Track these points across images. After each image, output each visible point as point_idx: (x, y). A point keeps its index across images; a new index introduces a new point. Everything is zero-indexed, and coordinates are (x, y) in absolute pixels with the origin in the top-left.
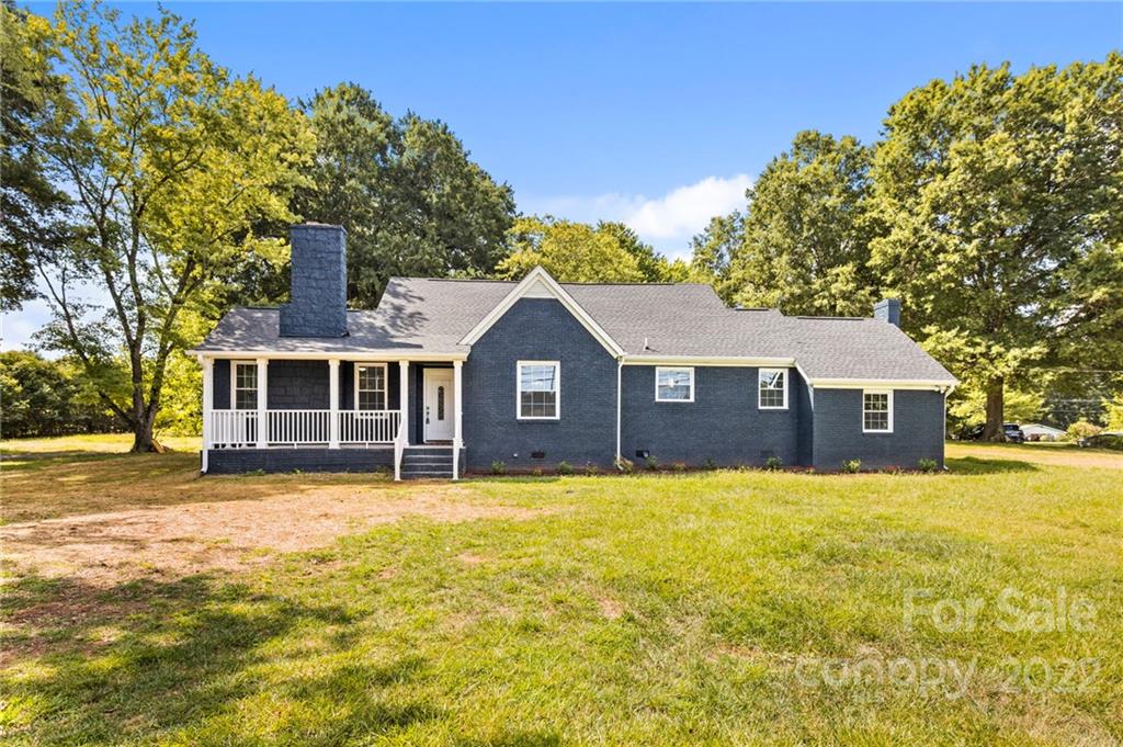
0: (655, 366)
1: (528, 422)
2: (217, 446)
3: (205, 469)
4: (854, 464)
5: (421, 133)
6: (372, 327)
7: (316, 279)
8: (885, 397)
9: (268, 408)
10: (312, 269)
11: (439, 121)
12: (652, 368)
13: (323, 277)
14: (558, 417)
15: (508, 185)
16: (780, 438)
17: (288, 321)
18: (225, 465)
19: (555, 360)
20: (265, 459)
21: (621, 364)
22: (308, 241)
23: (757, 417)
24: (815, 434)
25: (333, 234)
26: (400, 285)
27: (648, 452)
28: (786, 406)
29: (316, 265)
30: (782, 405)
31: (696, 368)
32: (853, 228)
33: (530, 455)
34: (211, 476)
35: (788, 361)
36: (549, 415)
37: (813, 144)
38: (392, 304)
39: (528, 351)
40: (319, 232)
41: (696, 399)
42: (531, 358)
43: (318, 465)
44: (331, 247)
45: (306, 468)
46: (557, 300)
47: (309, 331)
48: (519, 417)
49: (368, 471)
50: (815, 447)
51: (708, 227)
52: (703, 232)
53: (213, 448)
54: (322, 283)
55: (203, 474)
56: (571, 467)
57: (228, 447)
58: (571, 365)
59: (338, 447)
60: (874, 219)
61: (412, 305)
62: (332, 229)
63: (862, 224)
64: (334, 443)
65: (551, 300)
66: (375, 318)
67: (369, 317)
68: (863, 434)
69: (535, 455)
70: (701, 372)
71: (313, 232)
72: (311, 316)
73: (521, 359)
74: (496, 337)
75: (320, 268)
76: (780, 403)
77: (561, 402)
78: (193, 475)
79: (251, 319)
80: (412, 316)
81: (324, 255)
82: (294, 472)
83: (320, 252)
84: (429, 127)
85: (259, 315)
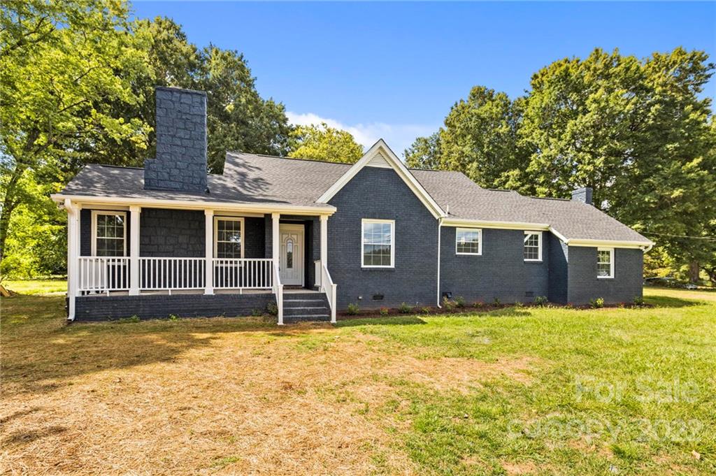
0: (455, 227)
1: (371, 270)
2: (83, 293)
3: (72, 317)
4: (600, 301)
5: (224, 58)
6: (224, 187)
7: (181, 139)
8: (608, 253)
9: (141, 256)
10: (177, 128)
11: (236, 52)
12: (454, 228)
13: (187, 137)
14: (392, 266)
15: (283, 105)
16: (537, 281)
17: (153, 175)
18: (95, 312)
19: (392, 219)
20: (138, 305)
21: (441, 225)
22: (173, 102)
23: (523, 266)
24: (569, 279)
25: (197, 99)
26: (237, 158)
27: (451, 293)
28: (540, 259)
29: (181, 125)
30: (537, 258)
31: (484, 230)
32: (516, 147)
33: (371, 297)
34: (79, 325)
35: (544, 226)
36: (386, 265)
37: (482, 95)
38: (235, 171)
39: (370, 211)
40: (183, 96)
41: (483, 254)
42: (373, 217)
43: (193, 311)
44: (195, 111)
45: (181, 314)
46: (393, 170)
47: (173, 185)
48: (363, 266)
49: (243, 315)
50: (569, 290)
51: (414, 144)
52: (411, 147)
53: (80, 295)
54: (186, 143)
55: (70, 322)
56: (410, 307)
57: (93, 294)
58: (404, 224)
59: (212, 293)
60: (529, 143)
61: (253, 173)
62: (196, 94)
63: (522, 145)
64: (209, 290)
65: (388, 170)
66: (224, 181)
67: (220, 179)
68: (598, 279)
69: (375, 297)
70: (487, 232)
71: (178, 95)
72: (175, 172)
73: (365, 218)
74: (345, 198)
75: (186, 129)
76: (536, 257)
77: (396, 254)
78: (58, 323)
79: (108, 174)
80: (256, 180)
81: (188, 117)
82: (170, 317)
83: (186, 114)
84: (229, 55)
85: (116, 172)
